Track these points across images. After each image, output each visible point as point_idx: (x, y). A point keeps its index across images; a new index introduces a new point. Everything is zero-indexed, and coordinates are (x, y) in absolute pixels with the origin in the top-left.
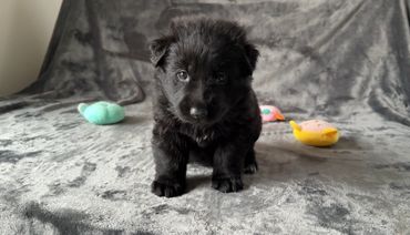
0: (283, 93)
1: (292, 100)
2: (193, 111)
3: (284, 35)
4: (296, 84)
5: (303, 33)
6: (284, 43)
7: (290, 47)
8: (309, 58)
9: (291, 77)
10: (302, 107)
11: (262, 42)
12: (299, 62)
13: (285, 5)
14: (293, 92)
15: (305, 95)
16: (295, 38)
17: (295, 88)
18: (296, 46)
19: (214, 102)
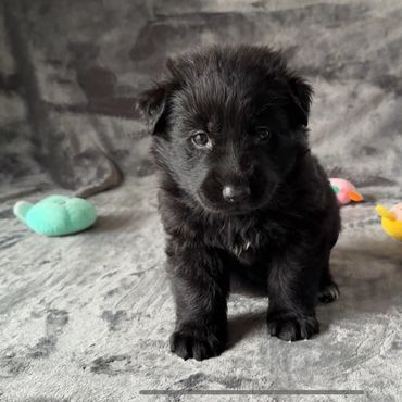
0: (355, 155)
1: (371, 165)
2: (227, 191)
3: (350, 58)
4: (375, 137)
5: (380, 52)
6: (351, 70)
7: (361, 77)
8: (392, 94)
9: (365, 128)
10: (388, 174)
11: (314, 72)
12: (376, 101)
13: (346, 8)
14: (370, 151)
15: (391, 155)
16: (368, 62)
17: (373, 145)
18: (370, 75)
19: (258, 172)
